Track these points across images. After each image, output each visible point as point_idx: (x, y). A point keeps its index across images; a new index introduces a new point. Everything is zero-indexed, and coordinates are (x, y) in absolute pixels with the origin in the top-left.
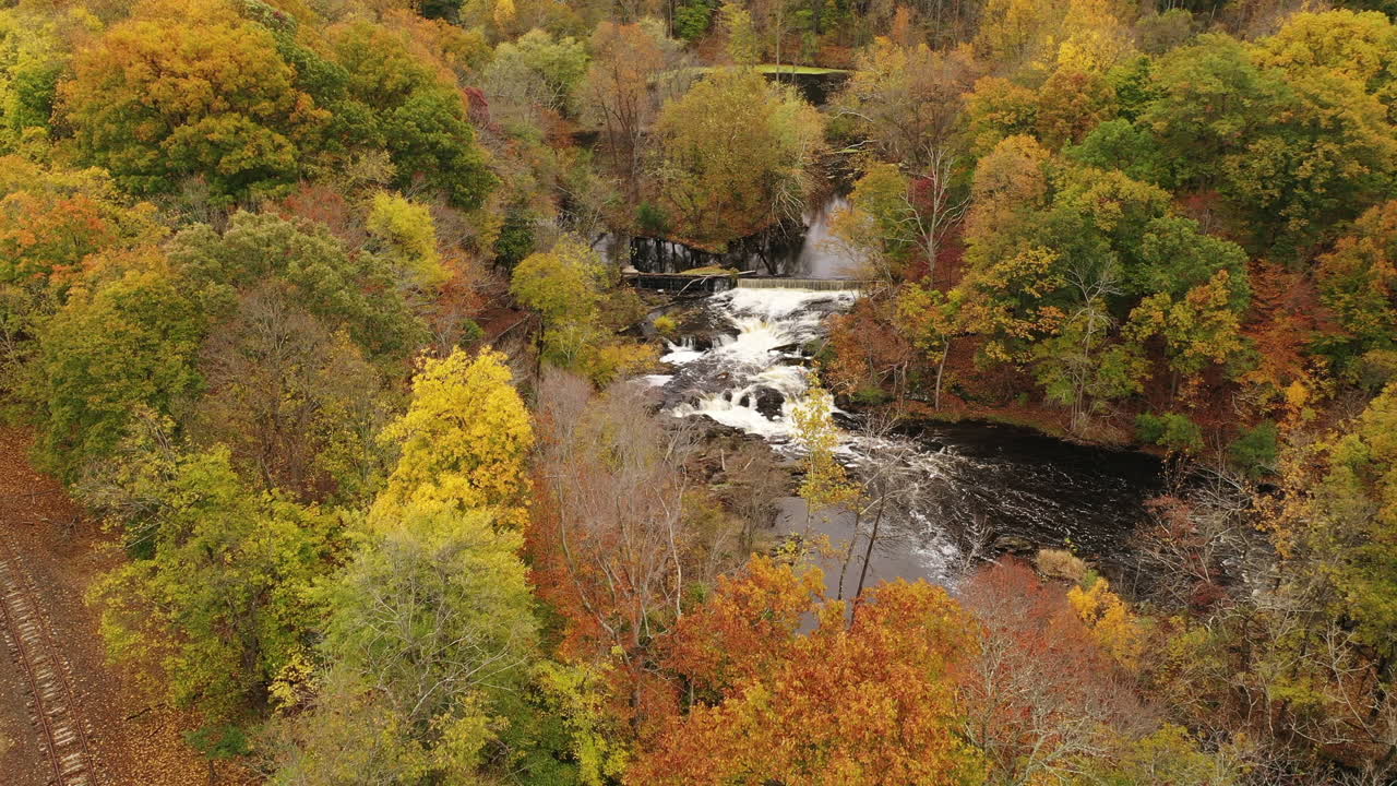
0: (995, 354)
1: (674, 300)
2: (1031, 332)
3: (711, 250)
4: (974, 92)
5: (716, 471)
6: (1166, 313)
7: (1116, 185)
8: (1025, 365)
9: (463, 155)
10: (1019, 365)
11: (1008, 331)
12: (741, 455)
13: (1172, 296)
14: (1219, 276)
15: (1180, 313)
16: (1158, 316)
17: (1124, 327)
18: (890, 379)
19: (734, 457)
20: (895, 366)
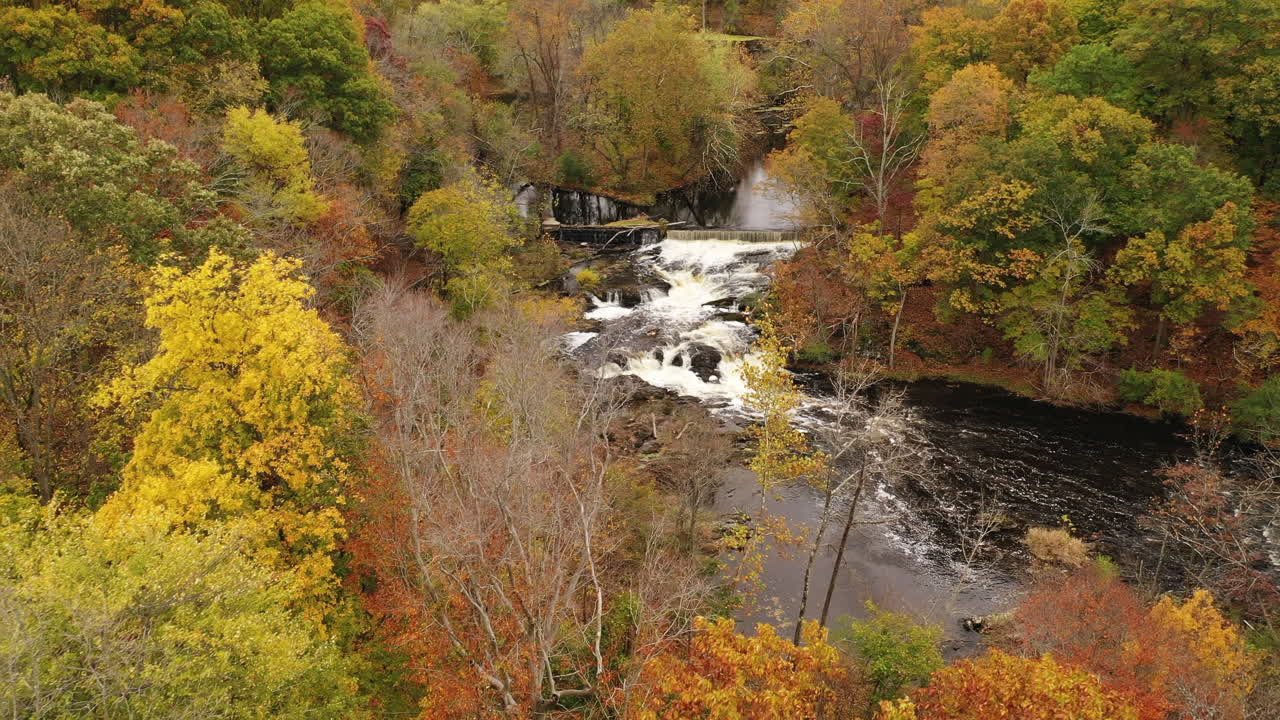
0: (961, 304)
1: (599, 253)
2: (1002, 278)
3: (637, 202)
4: (922, 24)
5: (647, 439)
6: (1161, 254)
7: (1096, 113)
8: (993, 317)
9: (355, 80)
10: (986, 316)
11: (976, 277)
12: (674, 421)
13: (1167, 234)
14: (1225, 208)
15: (1177, 253)
16: (1151, 257)
17: (1109, 271)
18: (838, 334)
19: (666, 422)
20: (844, 320)
